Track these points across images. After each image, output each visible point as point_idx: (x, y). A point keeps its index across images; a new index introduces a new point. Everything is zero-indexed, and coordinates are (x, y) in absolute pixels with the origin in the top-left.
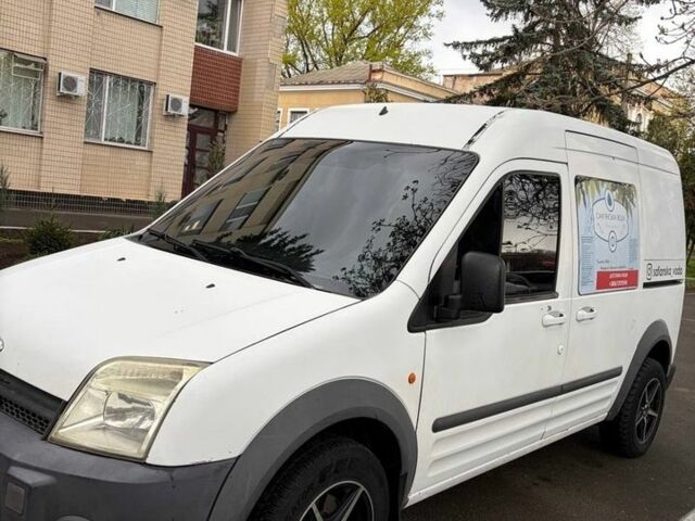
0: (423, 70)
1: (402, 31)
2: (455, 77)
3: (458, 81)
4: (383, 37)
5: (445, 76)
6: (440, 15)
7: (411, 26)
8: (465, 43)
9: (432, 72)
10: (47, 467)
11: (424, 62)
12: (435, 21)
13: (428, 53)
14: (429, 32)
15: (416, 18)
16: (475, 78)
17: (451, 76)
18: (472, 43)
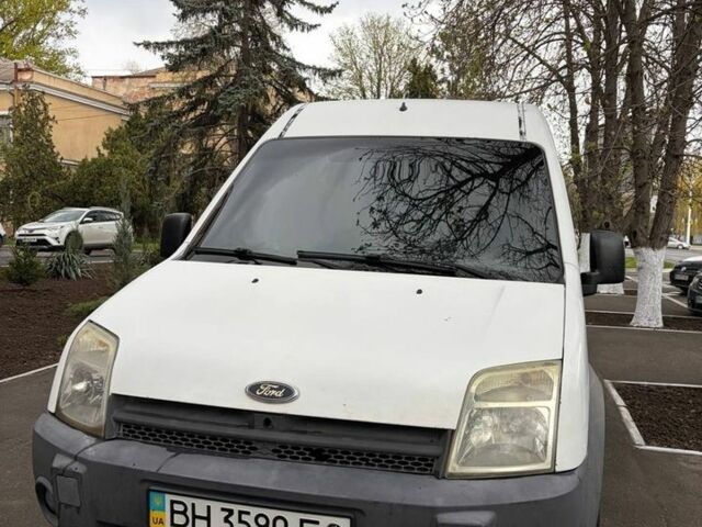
0: (68, 71)
1: (40, 27)
2: (105, 78)
3: (109, 83)
4: (17, 34)
5: (93, 77)
6: (83, 12)
7: (50, 23)
8: (157, 43)
9: (80, 72)
10: (481, 503)
11: (69, 61)
12: (76, 17)
13: (73, 52)
14: (73, 29)
15: (54, 14)
16: (127, 80)
17: (101, 77)
18: (163, 43)
